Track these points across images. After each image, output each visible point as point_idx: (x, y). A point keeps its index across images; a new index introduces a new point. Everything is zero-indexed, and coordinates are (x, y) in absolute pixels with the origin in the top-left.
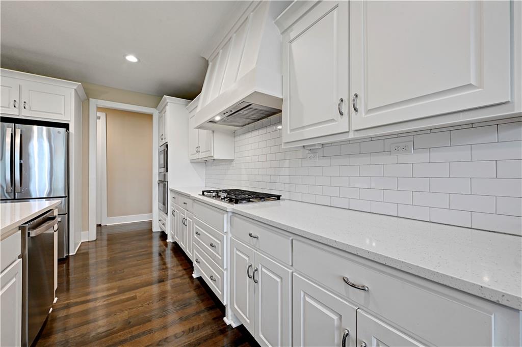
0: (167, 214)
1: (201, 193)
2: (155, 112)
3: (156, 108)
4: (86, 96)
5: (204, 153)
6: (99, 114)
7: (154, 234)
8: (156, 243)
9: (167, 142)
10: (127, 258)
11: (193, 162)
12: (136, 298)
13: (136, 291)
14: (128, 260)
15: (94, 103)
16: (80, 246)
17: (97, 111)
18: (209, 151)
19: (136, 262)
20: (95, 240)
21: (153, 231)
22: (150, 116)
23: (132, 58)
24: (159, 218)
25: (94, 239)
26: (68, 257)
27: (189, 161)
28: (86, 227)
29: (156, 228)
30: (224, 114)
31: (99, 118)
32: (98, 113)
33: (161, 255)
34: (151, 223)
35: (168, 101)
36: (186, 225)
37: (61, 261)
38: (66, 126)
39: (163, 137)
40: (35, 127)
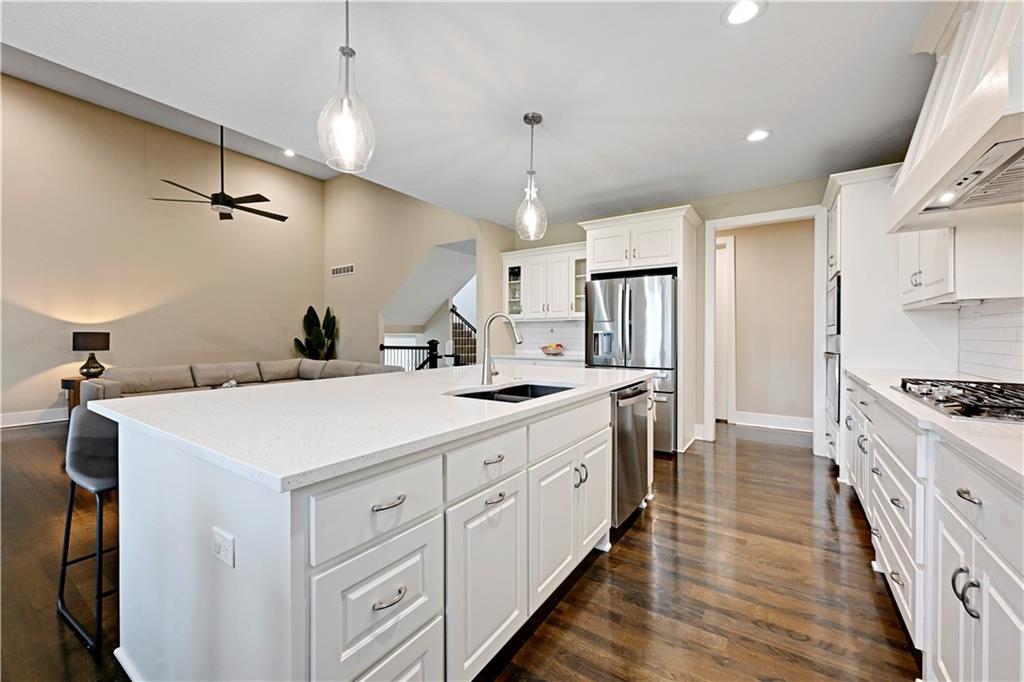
0: (838, 422)
1: (900, 383)
2: (818, 212)
3: (820, 203)
4: (698, 218)
5: (932, 287)
6: (720, 241)
7: (815, 459)
8: (821, 479)
9: (839, 272)
10: (751, 483)
11: (912, 310)
12: (745, 544)
13: (748, 534)
14: (750, 486)
15: (711, 225)
16: (693, 444)
17: (716, 236)
18: (942, 280)
19: (763, 493)
20: (714, 442)
21: (815, 453)
22: (810, 222)
23: (758, 136)
24: (827, 430)
25: (712, 440)
26: (675, 453)
27: (901, 308)
28: (700, 419)
29: (820, 449)
30: (960, 184)
31: (723, 246)
32: (718, 239)
33: (830, 506)
34: (810, 436)
35: (840, 183)
36: (865, 453)
37: (658, 455)
38: (673, 271)
39: (832, 261)
40: (646, 279)
